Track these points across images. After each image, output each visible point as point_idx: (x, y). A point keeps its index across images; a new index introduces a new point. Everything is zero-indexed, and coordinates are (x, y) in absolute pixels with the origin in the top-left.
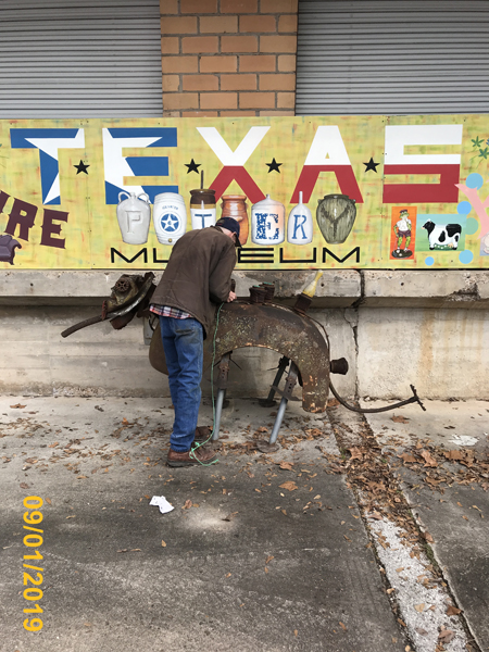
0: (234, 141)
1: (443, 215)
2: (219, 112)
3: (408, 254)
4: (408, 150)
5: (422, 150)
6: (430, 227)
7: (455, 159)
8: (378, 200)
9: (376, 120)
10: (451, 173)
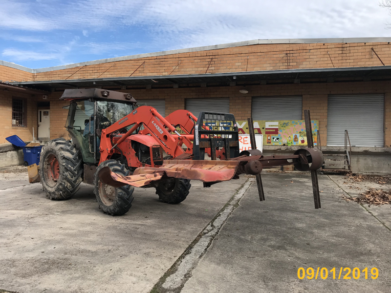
0: (240, 125)
1: (276, 136)
2: (238, 120)
3: (270, 143)
4: (269, 126)
5: (272, 126)
6: (274, 138)
7: (277, 127)
8: (265, 134)
9: (264, 121)
10: (277, 130)
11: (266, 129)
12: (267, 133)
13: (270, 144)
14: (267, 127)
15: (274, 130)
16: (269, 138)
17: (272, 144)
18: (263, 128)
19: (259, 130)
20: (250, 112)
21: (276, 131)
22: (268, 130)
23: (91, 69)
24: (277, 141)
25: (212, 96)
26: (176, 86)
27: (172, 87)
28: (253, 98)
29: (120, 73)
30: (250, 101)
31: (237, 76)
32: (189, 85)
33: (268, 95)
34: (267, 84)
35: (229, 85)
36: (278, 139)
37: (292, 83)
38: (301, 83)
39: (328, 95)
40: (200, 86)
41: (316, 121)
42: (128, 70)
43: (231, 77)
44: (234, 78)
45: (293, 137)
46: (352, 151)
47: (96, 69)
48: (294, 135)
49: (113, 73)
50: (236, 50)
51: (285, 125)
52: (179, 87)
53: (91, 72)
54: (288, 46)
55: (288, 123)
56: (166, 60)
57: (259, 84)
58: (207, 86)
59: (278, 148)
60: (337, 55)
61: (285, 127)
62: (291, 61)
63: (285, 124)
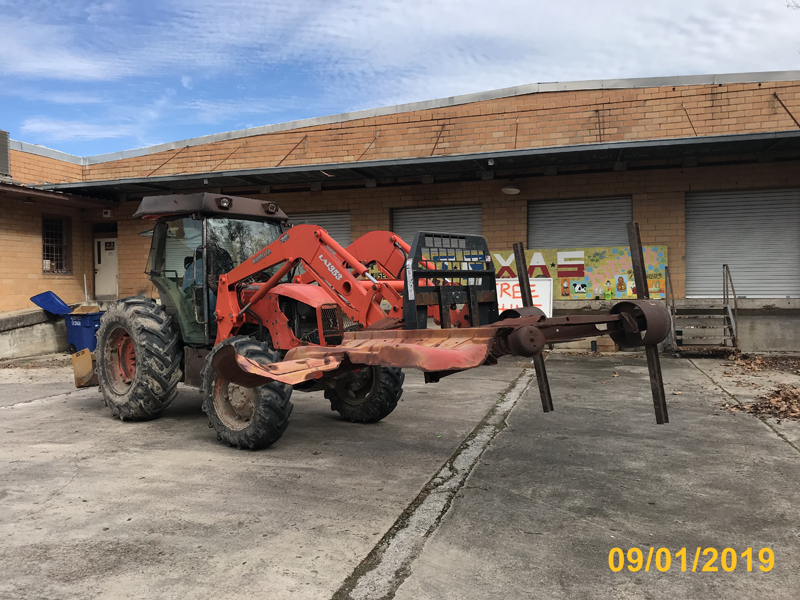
0: (506, 258)
1: (580, 281)
2: (501, 249)
3: (568, 295)
4: (566, 260)
5: (570, 259)
6: (575, 285)
7: (582, 262)
8: (556, 276)
9: (554, 250)
10: (581, 267)
11: (560, 266)
12: (561, 274)
13: (568, 298)
14: (561, 262)
15: (576, 269)
16: (565, 285)
17: (573, 296)
18: (553, 265)
19: (544, 268)
20: (524, 233)
21: (580, 271)
22: (564, 269)
23: (198, 154)
24: (582, 290)
25: (445, 202)
26: (371, 184)
27: (364, 186)
28: (530, 202)
29: (257, 160)
30: (525, 209)
31: (495, 159)
32: (399, 181)
33: (561, 196)
34: (559, 173)
35: (480, 179)
36: (583, 286)
37: (611, 170)
38: (629, 169)
39: (686, 192)
40: (420, 183)
41: (661, 246)
42: (274, 153)
43: (485, 161)
44: (490, 164)
45: (615, 282)
46: (739, 307)
47: (208, 153)
48: (617, 277)
49: (243, 160)
50: (493, 107)
51: (598, 257)
52: (379, 185)
53: (199, 159)
54: (600, 94)
55: (604, 253)
56: (349, 131)
57: (541, 175)
58: (435, 182)
59: (586, 304)
60: (702, 111)
61: (597, 260)
62: (607, 125)
63: (598, 254)
